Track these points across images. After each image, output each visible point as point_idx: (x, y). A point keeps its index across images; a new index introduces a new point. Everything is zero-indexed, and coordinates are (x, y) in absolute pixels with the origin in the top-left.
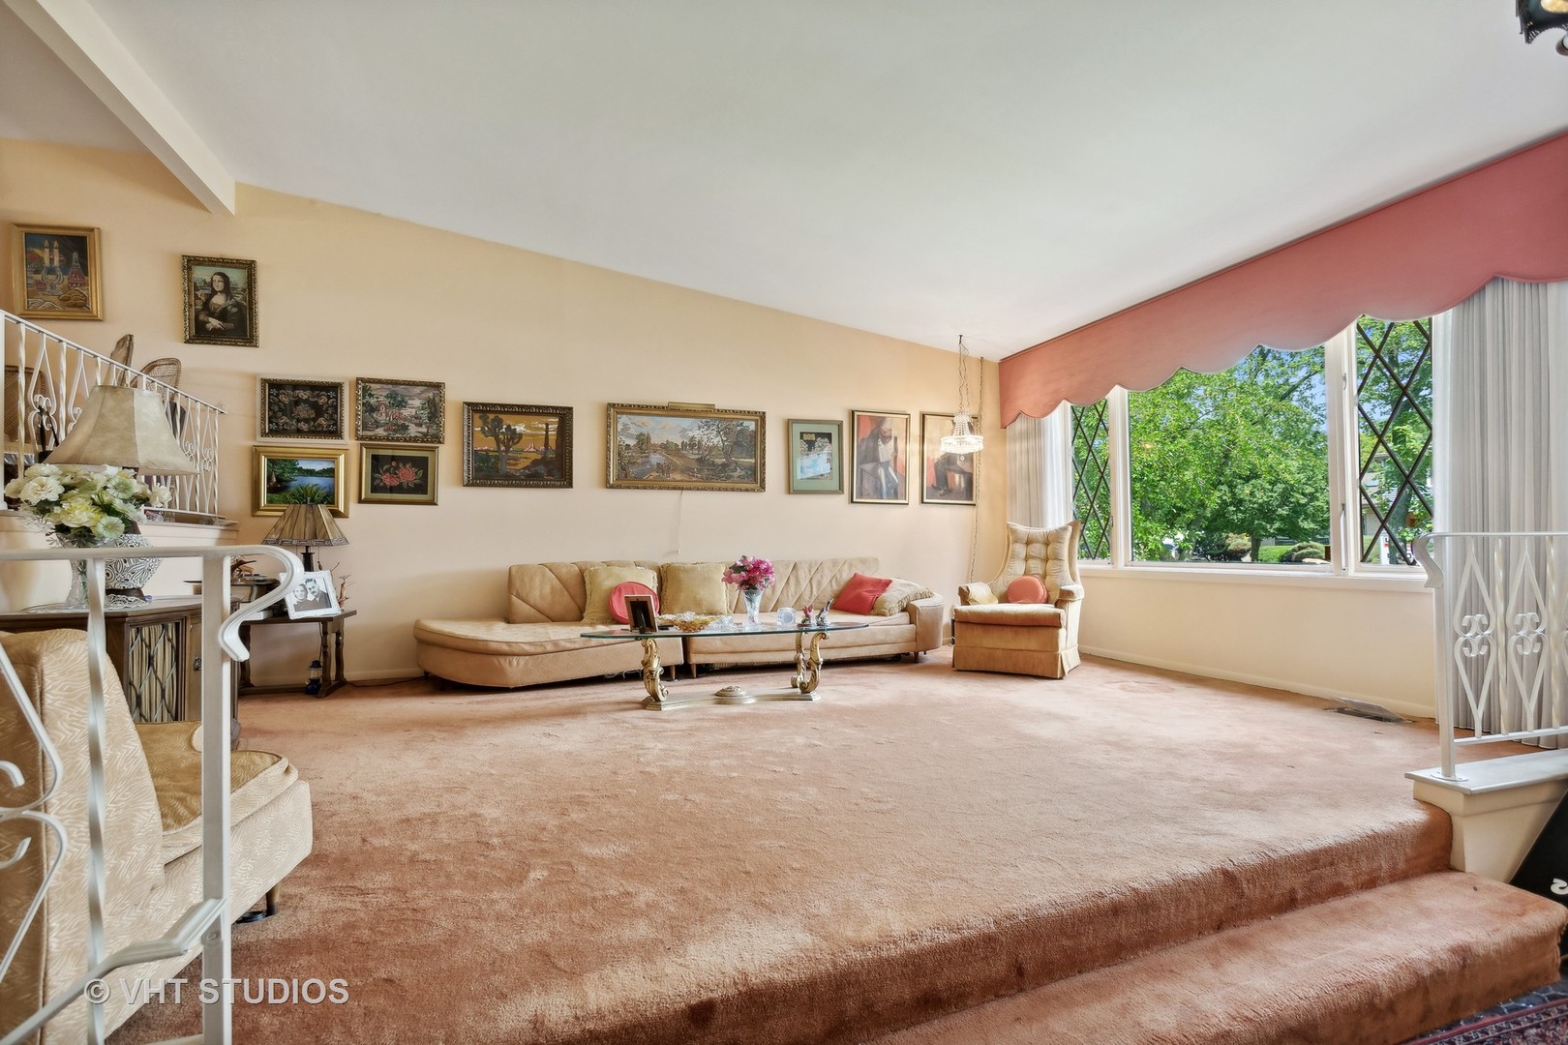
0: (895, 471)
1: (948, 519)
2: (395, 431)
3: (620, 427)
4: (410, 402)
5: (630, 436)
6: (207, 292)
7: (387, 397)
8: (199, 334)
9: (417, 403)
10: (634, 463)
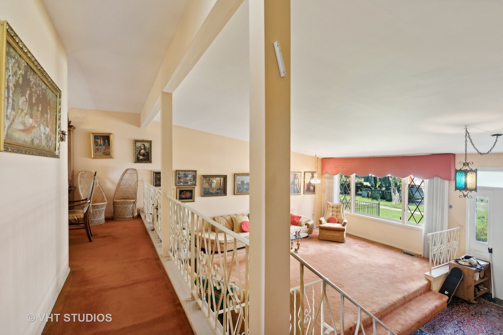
0: (298, 187)
1: (309, 197)
2: (185, 183)
3: (237, 179)
4: (189, 176)
5: (240, 181)
6: (140, 149)
7: (183, 175)
8: (138, 161)
9: (190, 176)
10: (240, 188)
